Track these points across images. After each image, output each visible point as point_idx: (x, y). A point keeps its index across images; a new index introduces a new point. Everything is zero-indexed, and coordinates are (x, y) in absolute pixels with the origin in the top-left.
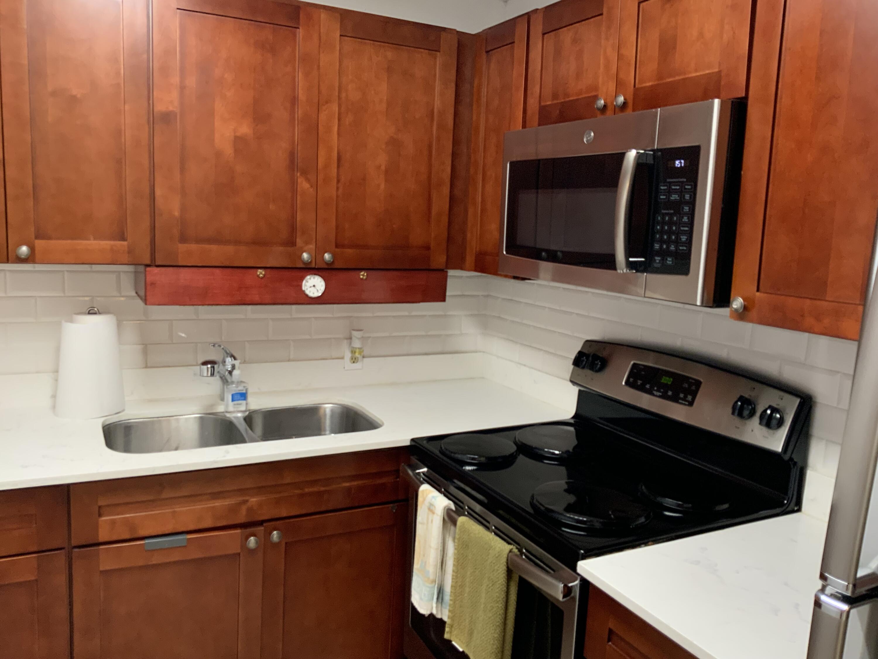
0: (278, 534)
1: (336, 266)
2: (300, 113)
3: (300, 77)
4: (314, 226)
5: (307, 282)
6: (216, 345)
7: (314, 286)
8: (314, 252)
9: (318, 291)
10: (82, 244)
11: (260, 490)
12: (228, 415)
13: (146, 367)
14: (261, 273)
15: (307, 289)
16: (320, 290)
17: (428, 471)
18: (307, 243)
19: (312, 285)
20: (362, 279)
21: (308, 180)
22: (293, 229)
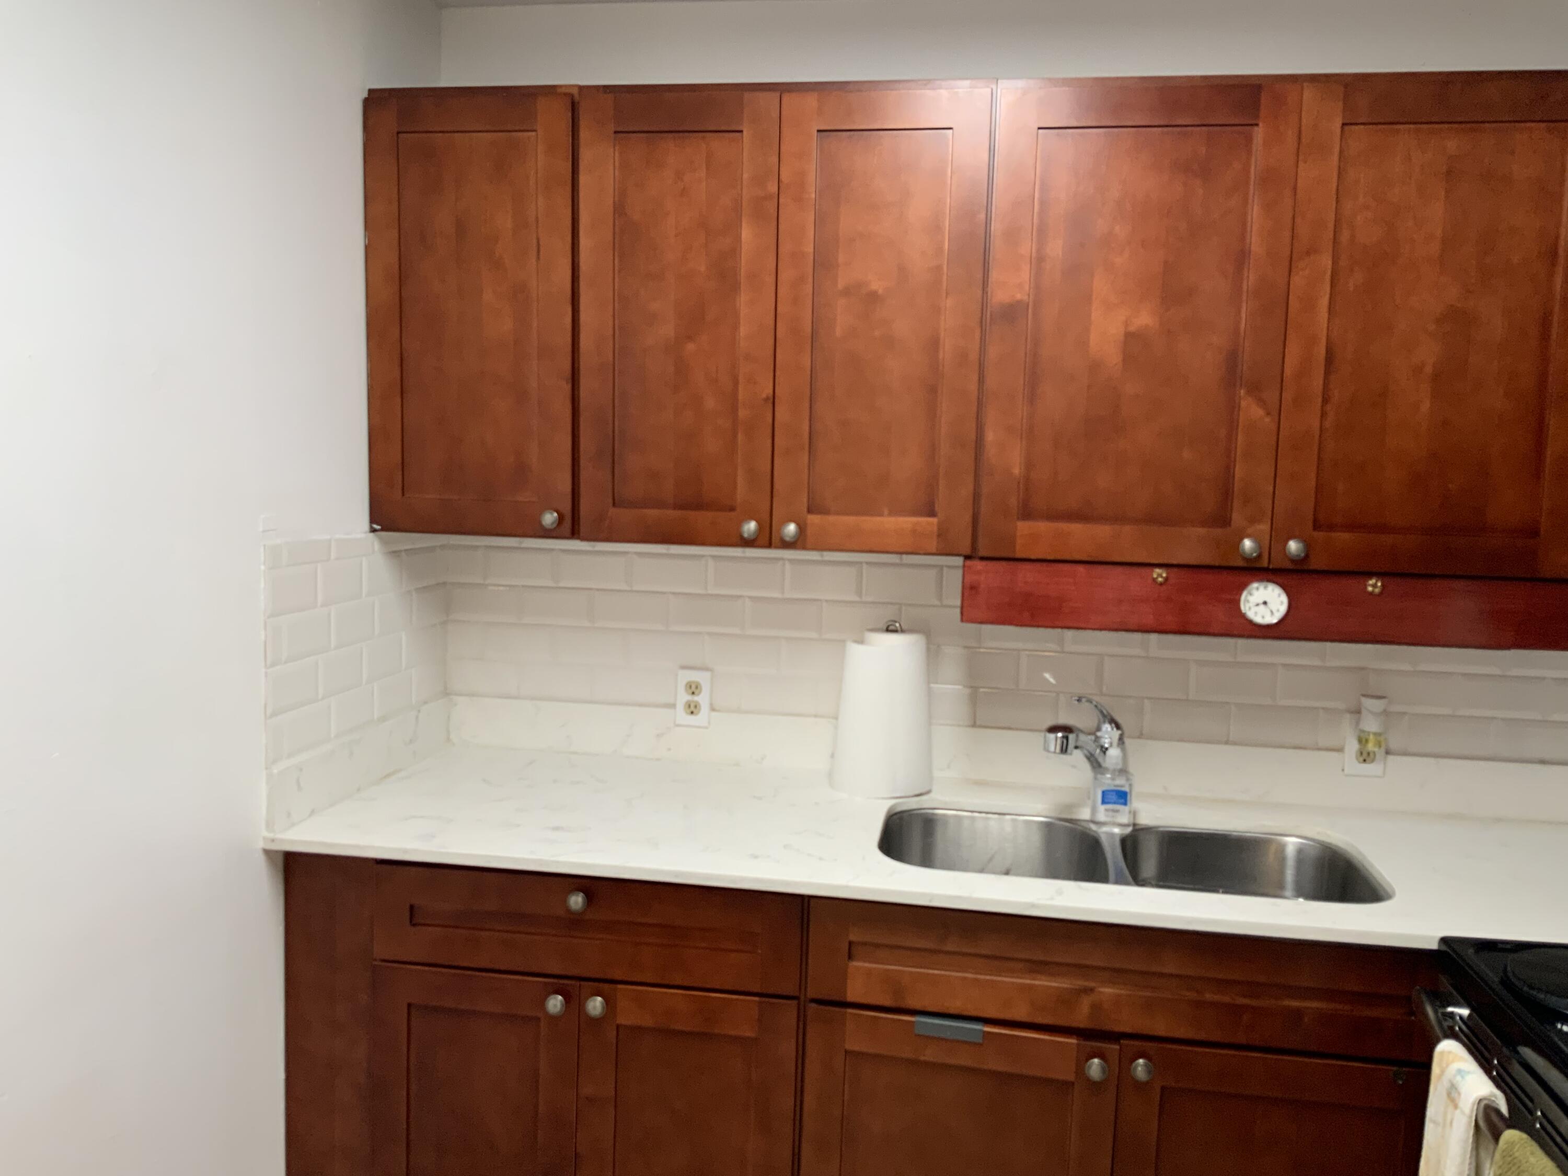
0: (1145, 1065)
1: (1314, 564)
2: (1251, 278)
3: (1255, 212)
4: (1271, 488)
5: (1251, 594)
6: (1084, 700)
7: (1265, 603)
8: (1267, 537)
9: (1272, 612)
10: (870, 522)
11: (1117, 974)
12: (1093, 827)
13: (974, 725)
14: (1159, 574)
15: (1250, 608)
16: (1278, 611)
17: (1470, 1016)
18: (1252, 520)
19: (1261, 601)
20: (1371, 594)
21: (1261, 402)
22: (1226, 495)
